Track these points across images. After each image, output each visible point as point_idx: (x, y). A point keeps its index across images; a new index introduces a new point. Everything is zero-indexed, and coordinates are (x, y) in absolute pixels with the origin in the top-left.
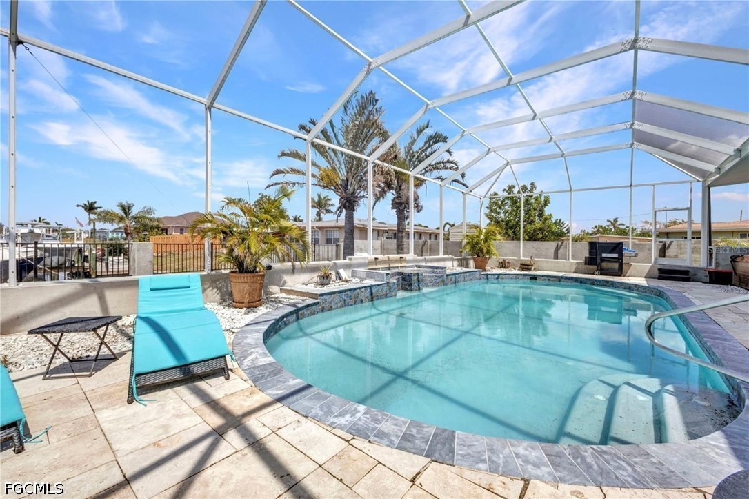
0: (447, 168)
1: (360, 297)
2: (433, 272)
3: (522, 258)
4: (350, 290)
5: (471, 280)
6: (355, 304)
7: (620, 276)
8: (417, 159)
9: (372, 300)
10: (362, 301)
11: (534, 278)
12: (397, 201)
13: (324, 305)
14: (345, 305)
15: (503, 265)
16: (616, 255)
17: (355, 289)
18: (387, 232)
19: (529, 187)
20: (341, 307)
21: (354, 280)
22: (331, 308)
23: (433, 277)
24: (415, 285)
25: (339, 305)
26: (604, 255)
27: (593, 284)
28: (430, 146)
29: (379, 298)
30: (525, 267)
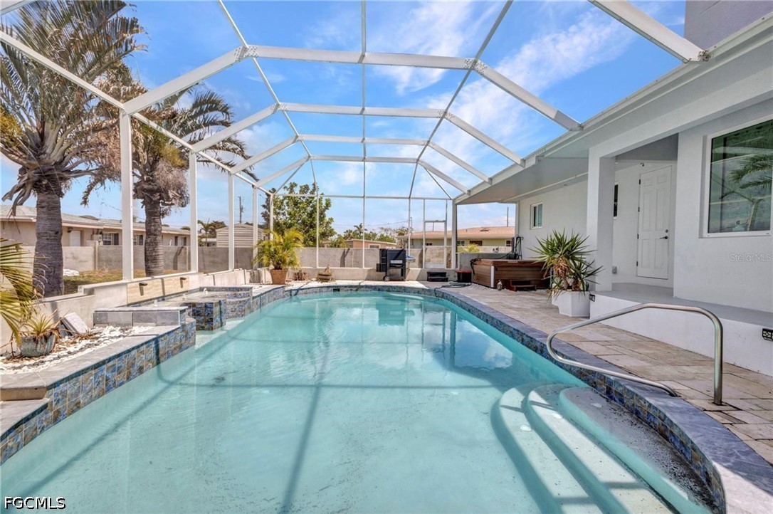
0: (228, 150)
1: (138, 364)
2: (236, 296)
3: (318, 267)
4: (119, 356)
5: (275, 299)
6: (128, 379)
7: (403, 280)
8: (180, 126)
9: (158, 362)
10: (141, 370)
11: (337, 289)
12: (146, 186)
13: (60, 406)
14: (109, 386)
15: (299, 277)
16: (401, 262)
17: (129, 351)
18: (100, 232)
19: (311, 188)
20: (99, 396)
21: (107, 331)
22: (79, 405)
23: (236, 303)
24: (217, 319)
25: (95, 393)
26: (392, 262)
27: (389, 291)
28: (201, 112)
29: (170, 354)
30: (324, 277)
